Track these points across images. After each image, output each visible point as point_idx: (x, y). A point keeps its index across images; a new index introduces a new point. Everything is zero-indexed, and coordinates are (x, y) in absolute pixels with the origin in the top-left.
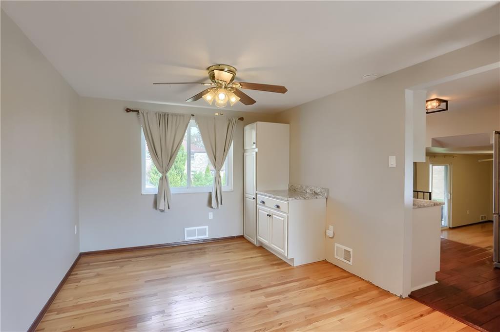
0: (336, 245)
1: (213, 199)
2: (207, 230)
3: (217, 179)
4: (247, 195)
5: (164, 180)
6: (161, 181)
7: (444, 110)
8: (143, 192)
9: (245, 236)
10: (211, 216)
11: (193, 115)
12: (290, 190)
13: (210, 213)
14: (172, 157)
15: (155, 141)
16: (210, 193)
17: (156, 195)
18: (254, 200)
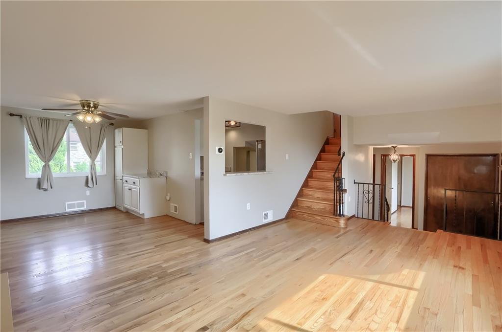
0: (171, 204)
1: (90, 181)
2: (85, 203)
3: (93, 167)
4: (117, 178)
5: (46, 167)
6: (44, 168)
7: (238, 126)
8: (27, 176)
9: (117, 206)
10: (88, 193)
11: (71, 121)
12: (148, 173)
13: (87, 191)
14: (54, 150)
15: (37, 137)
16: (87, 177)
17: (39, 178)
18: (121, 181)
